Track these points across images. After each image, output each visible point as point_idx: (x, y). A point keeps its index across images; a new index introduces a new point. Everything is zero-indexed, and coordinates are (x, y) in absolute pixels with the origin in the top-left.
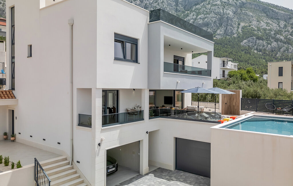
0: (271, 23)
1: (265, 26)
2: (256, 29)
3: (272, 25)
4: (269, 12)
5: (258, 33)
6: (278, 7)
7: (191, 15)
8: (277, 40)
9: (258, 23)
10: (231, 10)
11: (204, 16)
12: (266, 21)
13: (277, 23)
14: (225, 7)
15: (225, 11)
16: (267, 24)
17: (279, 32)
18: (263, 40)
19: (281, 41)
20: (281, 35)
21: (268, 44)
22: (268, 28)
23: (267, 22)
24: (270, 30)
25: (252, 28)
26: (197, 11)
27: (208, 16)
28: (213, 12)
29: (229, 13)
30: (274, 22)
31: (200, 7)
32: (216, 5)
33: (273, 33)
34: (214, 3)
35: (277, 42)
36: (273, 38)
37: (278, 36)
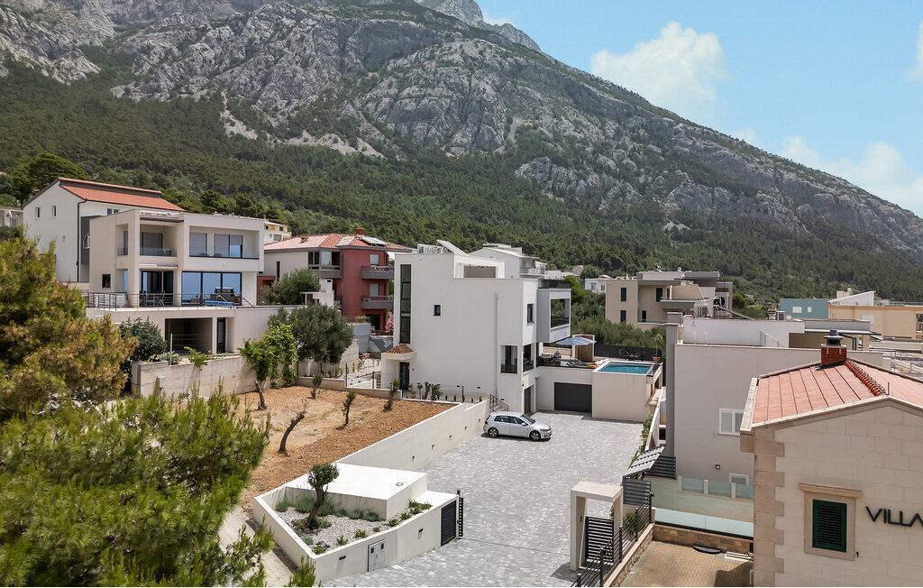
0: (585, 122)
1: (571, 132)
2: (551, 136)
3: (588, 130)
4: (581, 95)
5: (555, 146)
6: (602, 82)
7: (383, 84)
8: (599, 169)
9: (555, 121)
10: (490, 82)
11: (420, 91)
12: (575, 117)
13: (600, 125)
14: (473, 72)
15: (474, 82)
16: (577, 124)
17: (603, 148)
18: (567, 166)
19: (608, 171)
20: (609, 155)
21: (580, 177)
22: (579, 136)
23: (577, 119)
24: (585, 142)
25: (542, 133)
26: (401, 75)
27: (429, 91)
28: (445, 82)
29: (484, 90)
30: (592, 122)
31: (409, 66)
32: (450, 63)
33: (589, 149)
34: (445, 58)
35: (600, 174)
36: (590, 163)
37: (602, 158)
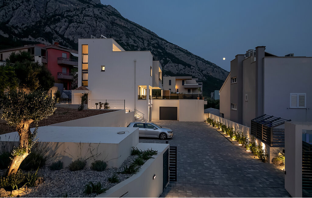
0: (138, 41)
1: (133, 43)
2: (126, 44)
4: (136, 31)
5: (127, 47)
6: (142, 27)
7: (62, 21)
9: (127, 39)
10: (104, 24)
11: (78, 24)
13: (142, 41)
14: (97, 19)
15: (98, 23)
22: (135, 45)
23: (135, 39)
25: (123, 43)
26: (70, 18)
27: (81, 25)
28: (87, 22)
29: (102, 26)
31: (73, 15)
34: (87, 14)
